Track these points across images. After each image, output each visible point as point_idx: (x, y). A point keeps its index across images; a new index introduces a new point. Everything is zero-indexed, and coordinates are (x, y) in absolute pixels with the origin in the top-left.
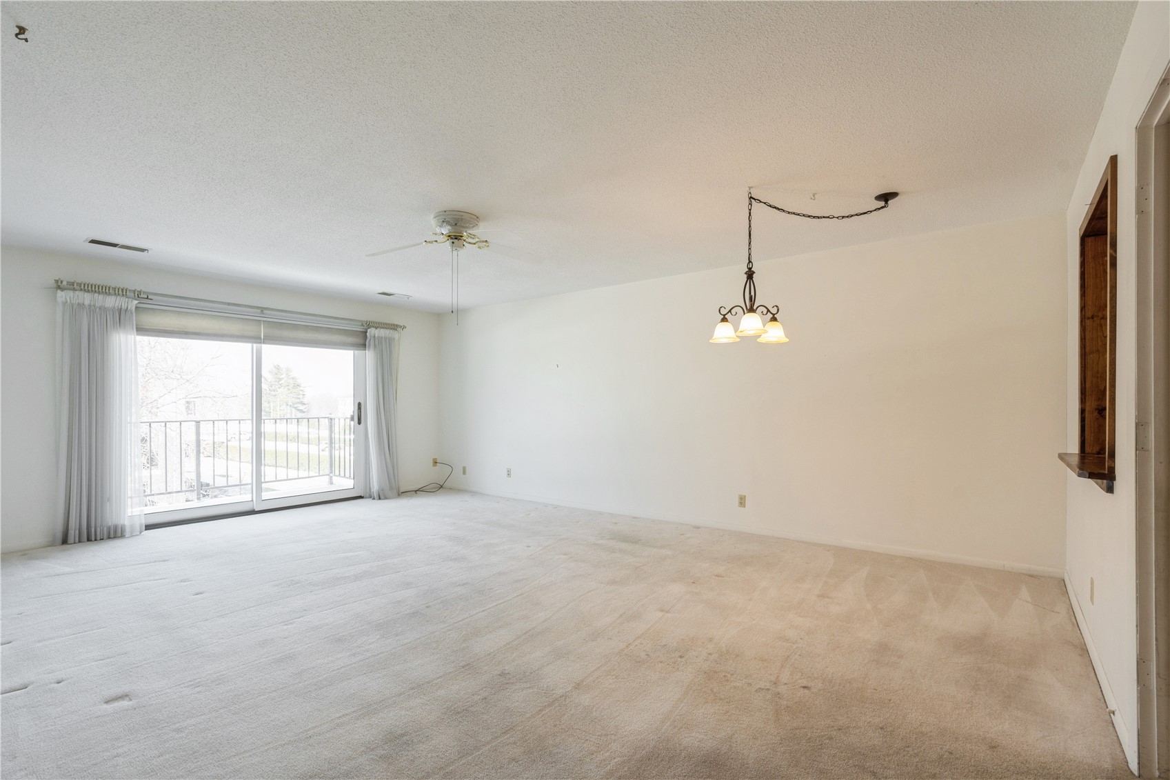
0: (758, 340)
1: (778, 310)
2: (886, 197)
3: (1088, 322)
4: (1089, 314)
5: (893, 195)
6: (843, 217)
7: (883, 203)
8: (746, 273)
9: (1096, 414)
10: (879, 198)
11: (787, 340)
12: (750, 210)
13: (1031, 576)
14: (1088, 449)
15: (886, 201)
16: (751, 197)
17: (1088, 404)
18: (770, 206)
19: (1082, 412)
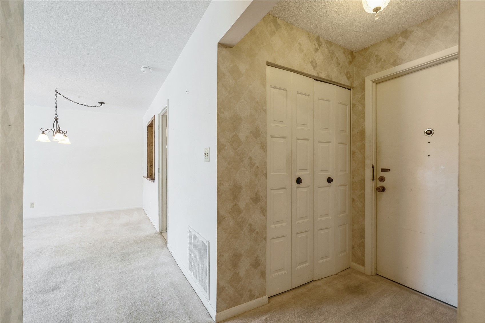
0: (58, 142)
1: (66, 133)
2: (102, 103)
3: (149, 146)
4: (149, 144)
5: (104, 103)
6: (89, 106)
7: (100, 105)
8: (54, 118)
9: (150, 167)
10: (100, 103)
11: (71, 143)
12: (56, 96)
13: (136, 209)
14: (149, 175)
15: (102, 104)
16: (57, 92)
17: (149, 164)
18: (64, 97)
19: (148, 166)
